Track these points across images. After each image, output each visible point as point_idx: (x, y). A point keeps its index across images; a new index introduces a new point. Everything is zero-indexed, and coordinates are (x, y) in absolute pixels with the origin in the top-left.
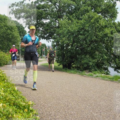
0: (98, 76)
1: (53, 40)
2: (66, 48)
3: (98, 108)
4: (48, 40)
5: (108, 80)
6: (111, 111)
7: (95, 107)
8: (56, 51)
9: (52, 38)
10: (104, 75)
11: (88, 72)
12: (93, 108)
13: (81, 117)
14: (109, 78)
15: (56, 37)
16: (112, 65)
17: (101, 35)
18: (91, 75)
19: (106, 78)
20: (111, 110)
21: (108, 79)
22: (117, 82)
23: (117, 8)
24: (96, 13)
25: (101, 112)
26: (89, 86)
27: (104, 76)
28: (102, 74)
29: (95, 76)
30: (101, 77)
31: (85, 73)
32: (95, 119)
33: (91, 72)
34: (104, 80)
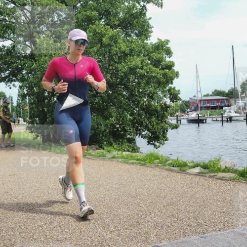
0: (116, 156)
1: (20, 84)
2: (49, 101)
3: (114, 221)
4: (9, 84)
5: (136, 163)
6: (140, 226)
7: (107, 220)
8: (28, 108)
9: (17, 79)
10: (127, 153)
11: (97, 149)
12: (105, 223)
13: (78, 243)
14: (138, 160)
15: (27, 78)
16: (143, 133)
17: (123, 70)
18: (101, 154)
19: (132, 160)
20: (140, 223)
21: (135, 161)
22: (153, 166)
23: (150, 18)
24: (109, 27)
25: (119, 229)
26: (96, 177)
27: (127, 155)
28: (124, 151)
29: (109, 156)
30: (122, 157)
31: (90, 151)
32: (108, 245)
33: (102, 148)
34: (127, 163)
